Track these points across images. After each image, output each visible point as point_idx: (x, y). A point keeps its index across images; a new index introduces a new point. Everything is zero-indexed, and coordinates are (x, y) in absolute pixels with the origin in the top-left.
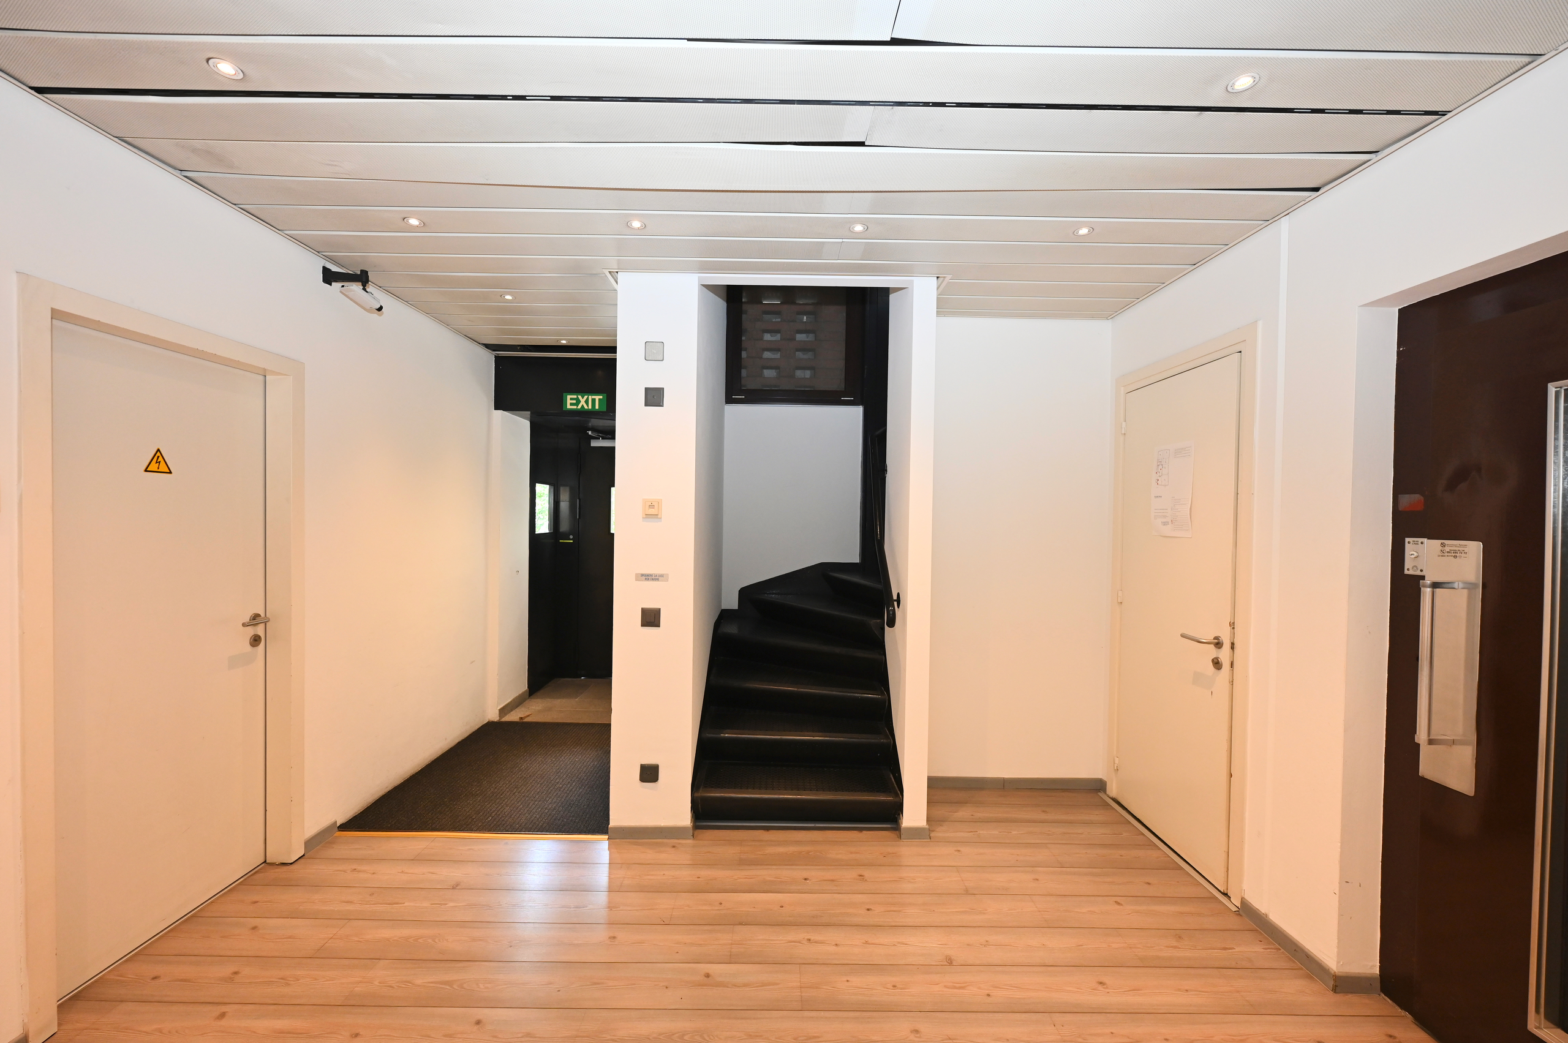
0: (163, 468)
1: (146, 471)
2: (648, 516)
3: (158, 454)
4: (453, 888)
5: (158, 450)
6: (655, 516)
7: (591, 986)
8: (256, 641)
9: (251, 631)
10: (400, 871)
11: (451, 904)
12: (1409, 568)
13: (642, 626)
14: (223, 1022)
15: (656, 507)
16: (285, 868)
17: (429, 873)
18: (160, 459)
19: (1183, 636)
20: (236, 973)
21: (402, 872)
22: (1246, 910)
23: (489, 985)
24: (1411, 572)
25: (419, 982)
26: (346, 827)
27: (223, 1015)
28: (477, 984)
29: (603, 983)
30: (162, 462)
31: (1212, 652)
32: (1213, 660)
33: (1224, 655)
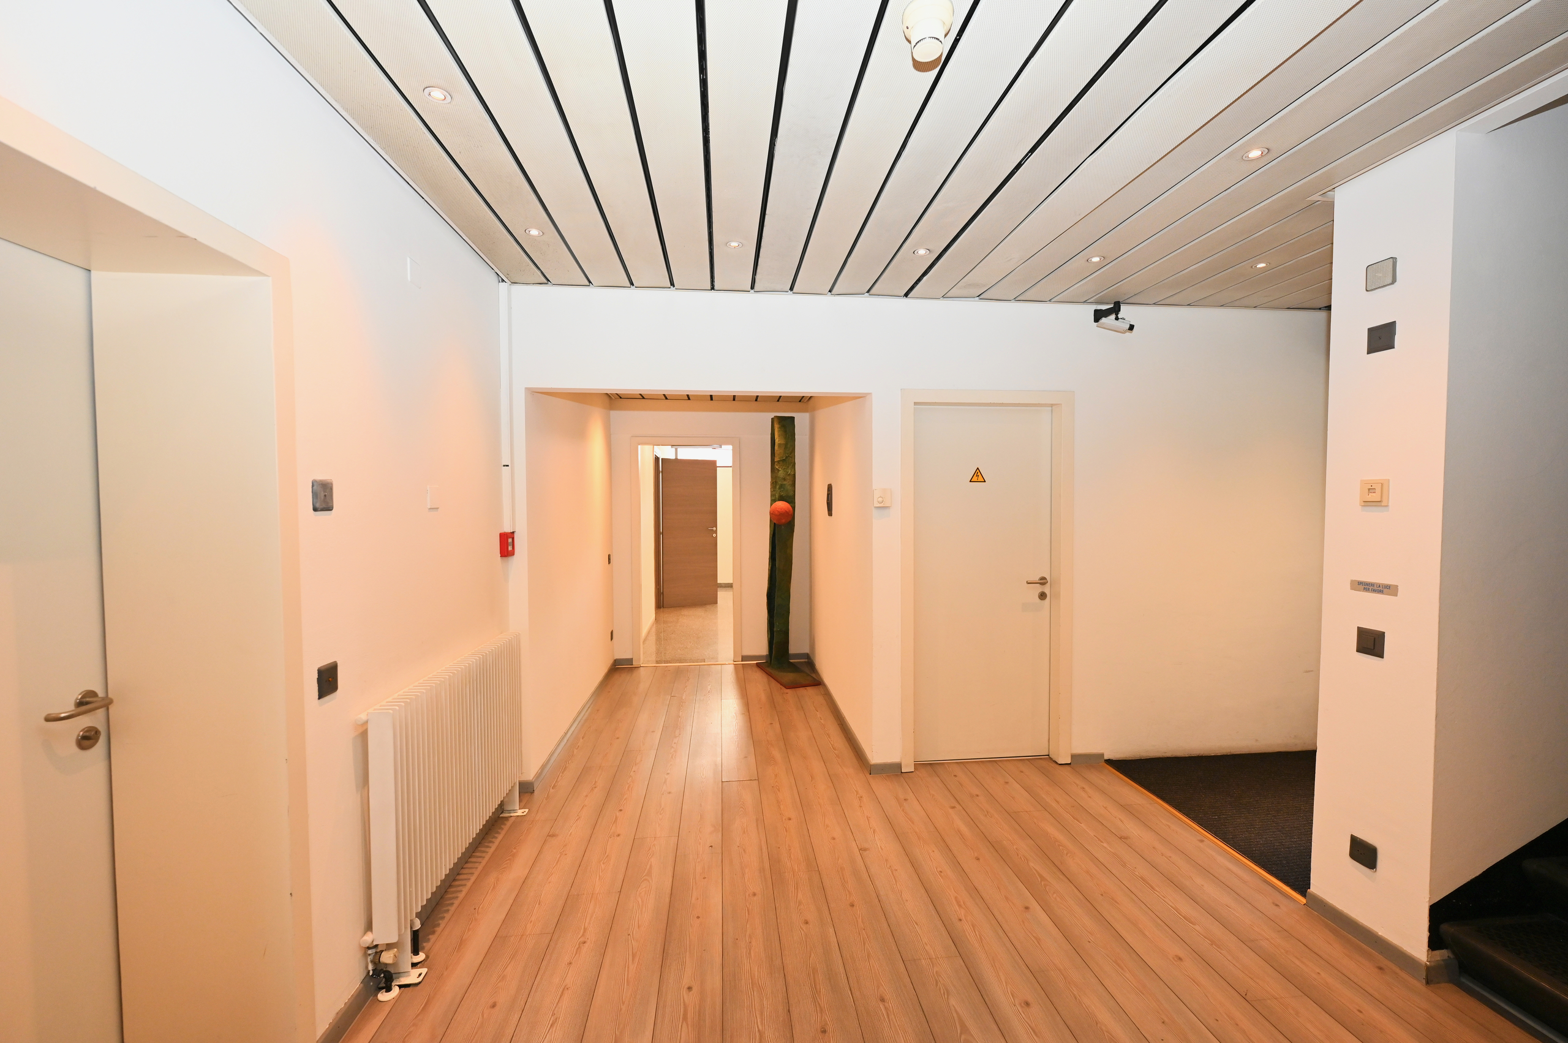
0: (980, 479)
1: (970, 481)
2: (1367, 503)
3: (978, 471)
4: (1120, 838)
5: (978, 468)
6: (1378, 503)
7: (1111, 961)
8: (1043, 596)
9: (1039, 589)
10: (1105, 806)
11: (1105, 845)
13: (1358, 651)
14: (951, 811)
15: (1378, 490)
16: (1054, 765)
17: (1120, 819)
18: (979, 473)
20: (977, 796)
21: (1105, 808)
23: (1058, 899)
25: (1031, 864)
26: (1109, 762)
27: (953, 808)
28: (1054, 893)
29: (1123, 969)
30: (980, 475)
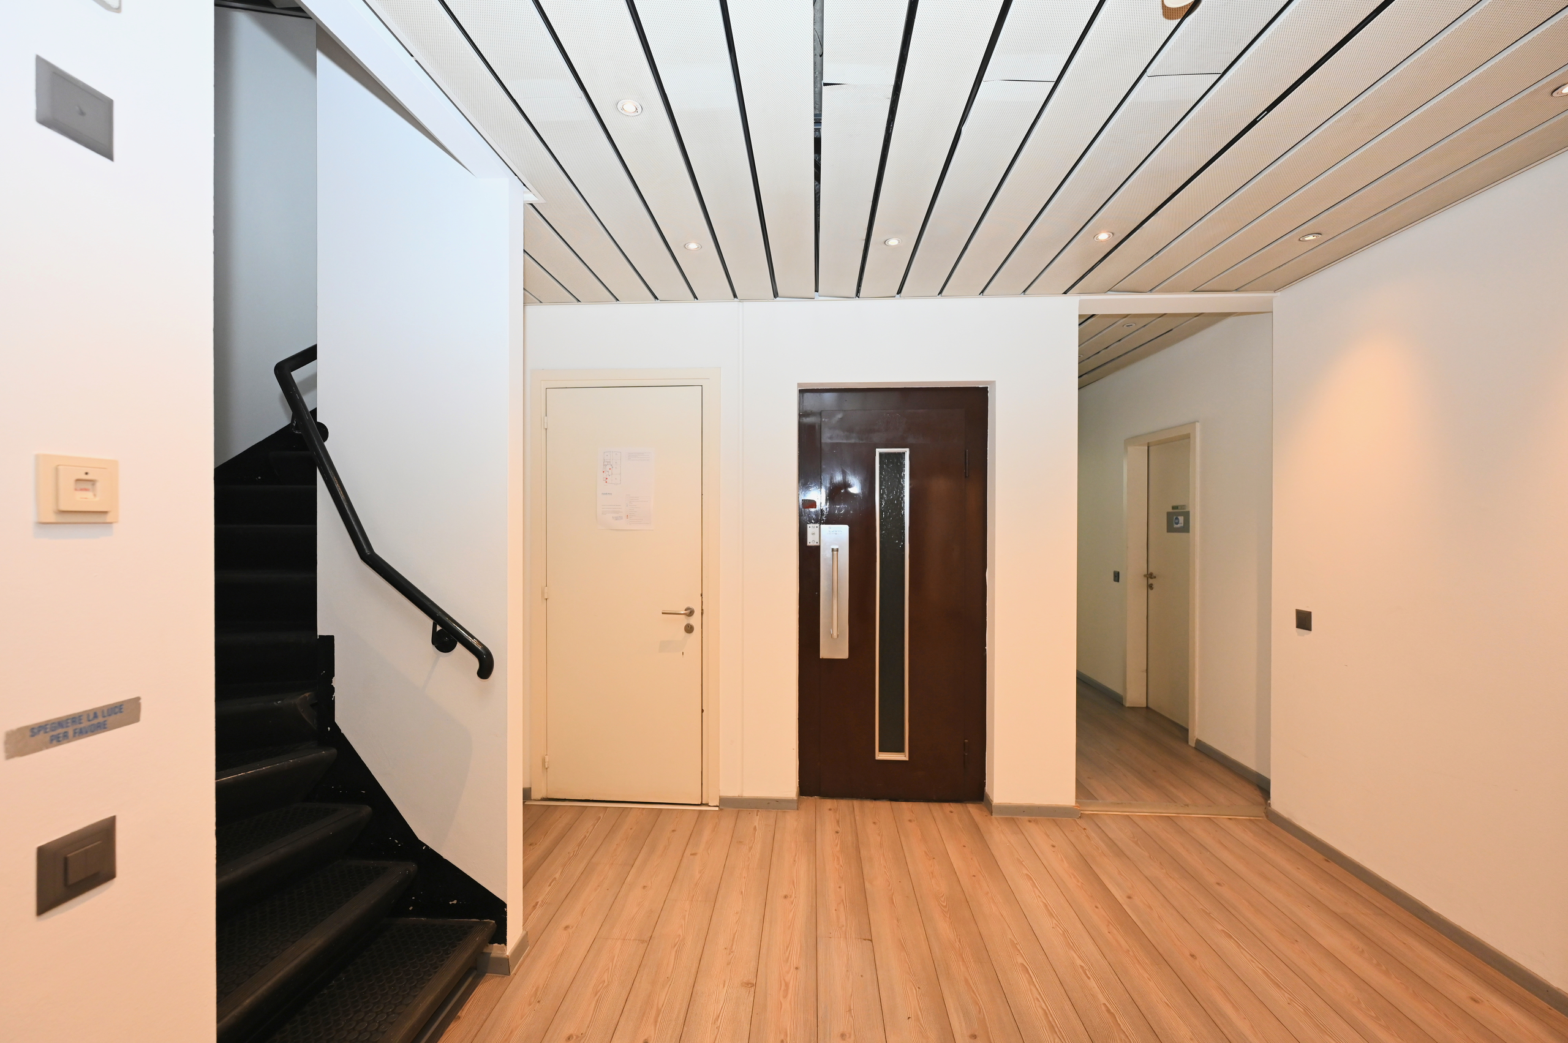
12: (811, 541)
19: (663, 613)
22: (726, 803)
24: (811, 544)
31: (684, 621)
32: (685, 627)
33: (695, 621)
